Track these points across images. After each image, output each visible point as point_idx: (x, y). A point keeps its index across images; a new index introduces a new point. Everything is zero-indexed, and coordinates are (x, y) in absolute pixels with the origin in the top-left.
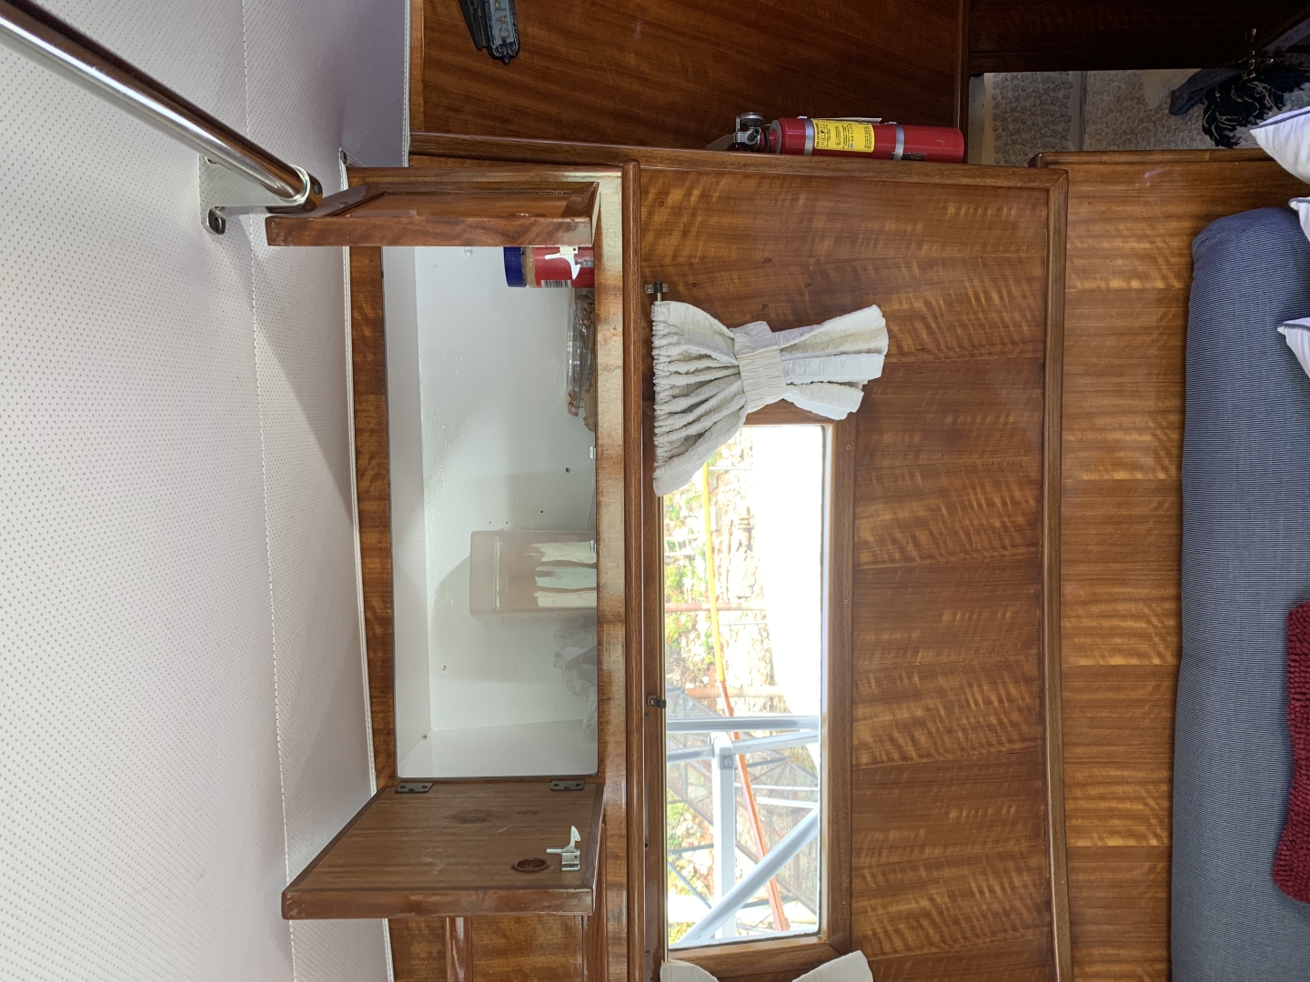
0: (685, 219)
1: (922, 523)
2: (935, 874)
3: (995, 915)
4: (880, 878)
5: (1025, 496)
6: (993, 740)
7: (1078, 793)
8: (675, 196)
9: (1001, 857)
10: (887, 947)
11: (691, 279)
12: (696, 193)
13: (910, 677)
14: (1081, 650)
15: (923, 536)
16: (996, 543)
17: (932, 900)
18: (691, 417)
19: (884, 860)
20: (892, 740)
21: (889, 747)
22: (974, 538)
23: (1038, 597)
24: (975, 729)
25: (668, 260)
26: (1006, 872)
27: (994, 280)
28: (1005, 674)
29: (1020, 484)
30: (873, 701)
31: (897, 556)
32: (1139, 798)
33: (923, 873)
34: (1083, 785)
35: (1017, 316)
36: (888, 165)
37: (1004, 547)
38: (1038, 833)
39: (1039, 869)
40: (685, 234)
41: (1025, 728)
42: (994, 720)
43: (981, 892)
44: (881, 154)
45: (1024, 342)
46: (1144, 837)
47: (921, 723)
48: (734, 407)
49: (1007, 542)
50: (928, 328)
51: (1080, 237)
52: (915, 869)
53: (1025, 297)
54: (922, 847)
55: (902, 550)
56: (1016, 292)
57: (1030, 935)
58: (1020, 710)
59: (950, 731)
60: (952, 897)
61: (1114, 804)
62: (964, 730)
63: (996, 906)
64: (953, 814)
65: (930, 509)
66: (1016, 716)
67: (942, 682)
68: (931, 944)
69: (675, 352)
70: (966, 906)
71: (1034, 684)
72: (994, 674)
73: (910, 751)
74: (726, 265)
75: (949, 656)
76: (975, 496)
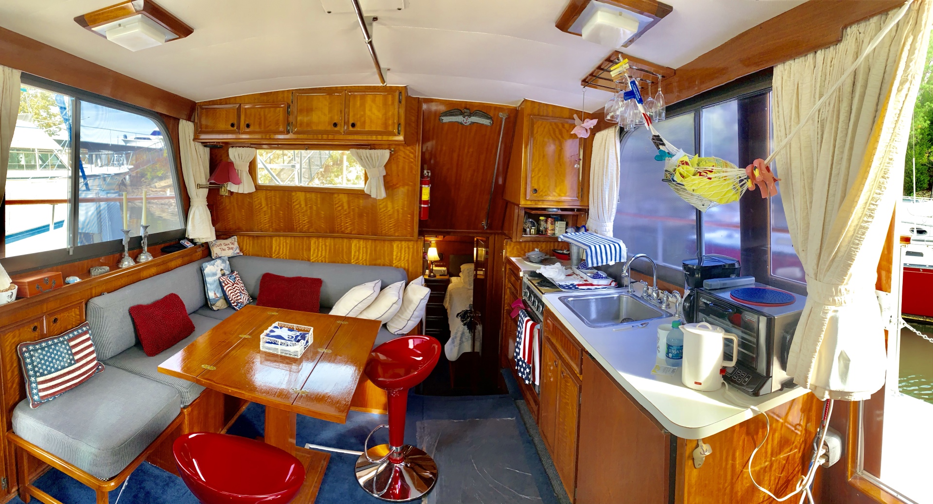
1: (343, 208)
2: (269, 208)
3: (260, 220)
4: (269, 196)
5: (348, 231)
6: (297, 221)
7: (284, 241)
8: (412, 156)
9: (272, 222)
10: (255, 197)
11: (395, 159)
12: (412, 160)
13: (310, 204)
14: (315, 243)
15: (340, 208)
16: (338, 224)
17: (264, 207)
19: (273, 197)
21: (296, 199)
22: (339, 219)
23: (326, 233)
24: (299, 217)
25: (399, 154)
26: (269, 223)
27: (394, 225)
28: (310, 225)
29: (351, 229)
30: (306, 196)
31: (336, 202)
32: (283, 253)
33: (270, 206)
34: (286, 242)
35: (387, 230)
36: (418, 202)
38: (277, 230)
39: (269, 230)
40: (404, 158)
41: (299, 228)
42: (300, 222)
43: (265, 217)
44: (421, 202)
45: (381, 232)
46: (274, 254)
47: (300, 206)
48: (367, 167)
49: (339, 226)
50: (384, 211)
51: (405, 246)
52: (270, 204)
53: (391, 232)
54: (275, 206)
55: (337, 203)
56: (392, 230)
57: (256, 227)
59: (299, 212)
60: (265, 211)
61: (282, 248)
62: (299, 215)
63: (262, 221)
64: (281, 212)
65: (346, 210)
66: (301, 227)
67: (309, 211)
68: (255, 206)
69: (379, 154)
70: (262, 215)
71: (308, 231)
72: (310, 222)
73: (295, 204)
74: (398, 166)
75: (314, 213)
76: (348, 220)
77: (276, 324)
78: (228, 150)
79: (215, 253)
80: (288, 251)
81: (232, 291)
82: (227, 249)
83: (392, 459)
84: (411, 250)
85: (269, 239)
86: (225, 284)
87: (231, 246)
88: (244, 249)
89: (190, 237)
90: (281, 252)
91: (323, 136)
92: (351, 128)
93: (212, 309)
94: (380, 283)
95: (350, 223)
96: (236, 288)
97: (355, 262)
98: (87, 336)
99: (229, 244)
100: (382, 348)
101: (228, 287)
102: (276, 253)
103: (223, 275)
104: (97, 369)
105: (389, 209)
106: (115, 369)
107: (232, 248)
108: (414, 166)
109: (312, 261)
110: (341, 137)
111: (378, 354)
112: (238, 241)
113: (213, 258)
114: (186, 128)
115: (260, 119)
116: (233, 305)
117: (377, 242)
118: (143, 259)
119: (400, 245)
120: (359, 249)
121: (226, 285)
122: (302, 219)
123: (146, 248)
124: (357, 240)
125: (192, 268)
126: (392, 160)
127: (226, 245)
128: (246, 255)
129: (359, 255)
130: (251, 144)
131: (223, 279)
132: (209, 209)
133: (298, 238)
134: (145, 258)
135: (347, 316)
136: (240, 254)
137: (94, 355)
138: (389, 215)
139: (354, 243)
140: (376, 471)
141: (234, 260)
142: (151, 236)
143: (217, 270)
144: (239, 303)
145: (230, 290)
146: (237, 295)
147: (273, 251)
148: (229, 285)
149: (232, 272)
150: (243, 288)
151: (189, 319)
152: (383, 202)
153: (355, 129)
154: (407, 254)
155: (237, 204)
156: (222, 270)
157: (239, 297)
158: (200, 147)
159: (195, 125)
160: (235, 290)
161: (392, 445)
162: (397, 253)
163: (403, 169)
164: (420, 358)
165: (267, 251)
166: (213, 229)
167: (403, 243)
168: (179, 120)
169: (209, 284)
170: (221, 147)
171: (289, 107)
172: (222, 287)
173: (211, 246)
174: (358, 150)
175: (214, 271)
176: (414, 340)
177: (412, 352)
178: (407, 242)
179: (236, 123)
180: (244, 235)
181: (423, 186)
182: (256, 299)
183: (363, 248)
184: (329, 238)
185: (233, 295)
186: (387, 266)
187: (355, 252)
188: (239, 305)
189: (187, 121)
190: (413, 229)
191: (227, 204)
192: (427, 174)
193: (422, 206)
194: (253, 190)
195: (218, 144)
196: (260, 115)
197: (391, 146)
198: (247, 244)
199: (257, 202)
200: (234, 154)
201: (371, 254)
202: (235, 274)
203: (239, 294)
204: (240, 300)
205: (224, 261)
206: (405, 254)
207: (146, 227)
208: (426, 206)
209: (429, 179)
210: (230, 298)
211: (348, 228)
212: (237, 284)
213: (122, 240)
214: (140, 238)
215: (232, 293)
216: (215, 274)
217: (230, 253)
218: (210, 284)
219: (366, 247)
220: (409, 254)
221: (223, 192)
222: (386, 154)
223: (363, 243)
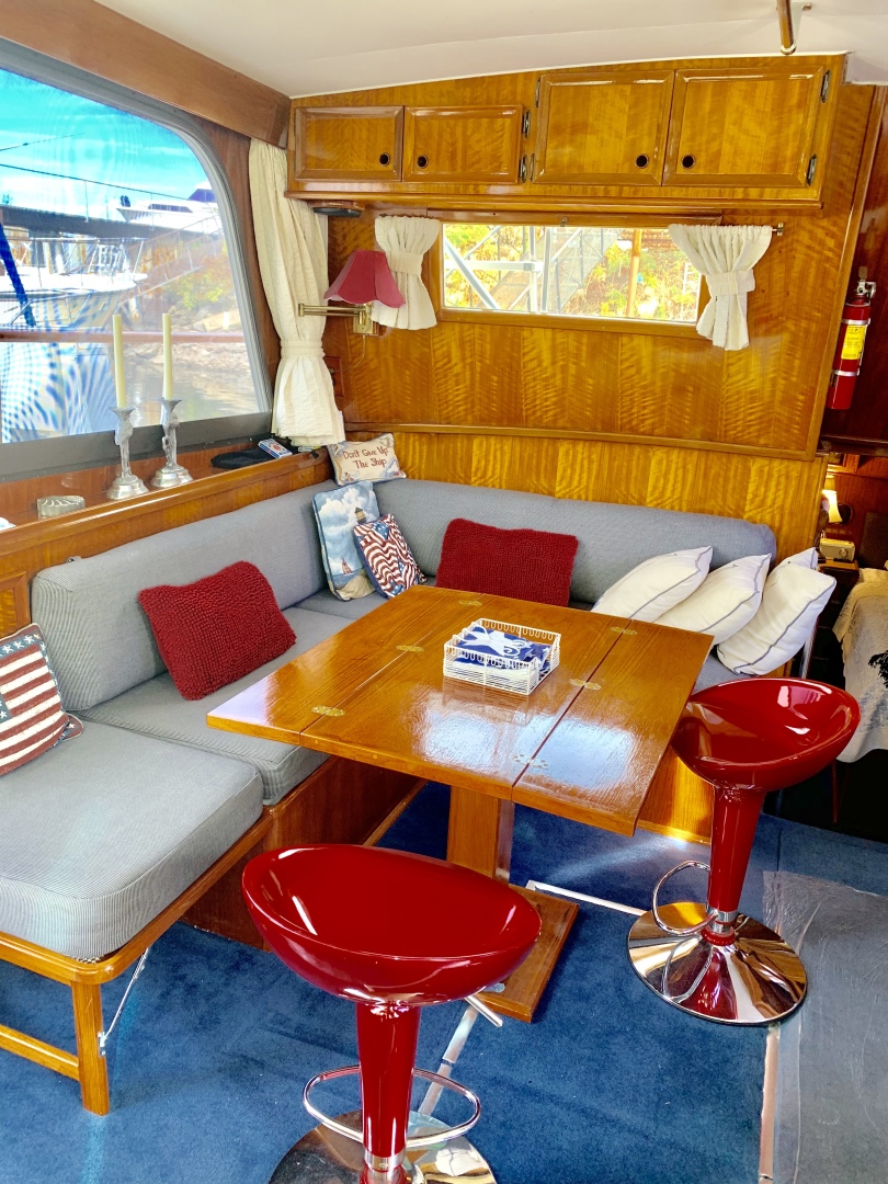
0: (817, 248)
1: (638, 372)
2: (468, 367)
3: (447, 396)
4: (468, 338)
5: (646, 426)
6: (528, 401)
7: (498, 446)
8: (831, 243)
9: (473, 401)
10: (436, 339)
11: (784, 250)
12: (830, 254)
13: (563, 360)
14: (567, 453)
15: (633, 371)
16: (625, 409)
17: (456, 364)
18: (707, 245)
19: (477, 341)
20: (533, 348)
21: (531, 347)
22: (628, 398)
23: (595, 429)
24: (534, 392)
25: (795, 237)
26: (466, 403)
27: (760, 418)
28: (559, 410)
29: (653, 424)
30: (554, 340)
31: (624, 357)
32: (493, 474)
33: (469, 361)
34: (502, 448)
35: (740, 429)
36: (831, 363)
37: (622, 413)
38: (482, 421)
39: (466, 420)
40: (809, 247)
41: (532, 418)
42: (538, 402)
43: (458, 390)
44: (838, 362)
45: (726, 431)
46: (476, 475)
47: (539, 365)
48: (709, 269)
49: (625, 415)
50: (739, 380)
51: (779, 471)
52: (471, 357)
53: (749, 433)
54: (481, 361)
55: (626, 360)
56: (752, 429)
57: (436, 413)
58: (541, 416)
59: (534, 379)
60: (457, 375)
61: (491, 463)
62: (534, 387)
63: (450, 397)
64: (495, 378)
65: (645, 375)
66: (539, 413)
67: (559, 376)
68: (436, 363)
69: (743, 238)
70: (452, 382)
71: (553, 425)
72: (559, 403)
73: (527, 358)
74: (788, 270)
75: (571, 381)
76: (649, 400)
77: (477, 624)
78: (372, 224)
79: (344, 471)
80: (506, 470)
81: (381, 557)
82: (369, 462)
83: (709, 934)
84: (794, 483)
85: (465, 441)
86: (366, 542)
87: (379, 456)
88: (409, 464)
89: (283, 434)
90: (489, 474)
91: (610, 188)
92: (681, 170)
93: (337, 598)
94: (710, 553)
95: (652, 407)
96: (391, 551)
97: (655, 503)
98: (37, 656)
99: (374, 453)
100: (709, 697)
101: (373, 549)
102: (479, 475)
103: (362, 522)
104: (65, 730)
105: (752, 376)
106: (109, 728)
107: (382, 462)
108: (833, 270)
109: (558, 495)
110: (655, 192)
111: (699, 706)
112: (395, 447)
113: (340, 483)
114: (267, 164)
115: (453, 144)
116: (383, 587)
117: (712, 456)
118: (167, 481)
119: (766, 469)
120: (666, 471)
121: (368, 544)
122: (541, 394)
123: (174, 456)
124: (665, 449)
125: (288, 506)
126: (776, 253)
127: (368, 454)
128: (414, 478)
129: (664, 488)
130: (429, 209)
131: (363, 529)
132: (329, 367)
133: (528, 440)
134: (172, 478)
135: (633, 618)
136: (400, 476)
137: (56, 699)
138: (752, 392)
139: (658, 455)
140: (669, 953)
141: (385, 489)
142: (183, 425)
143: (348, 512)
144: (396, 583)
145: (377, 555)
146: (392, 568)
147: (473, 469)
148: (374, 545)
149: (382, 516)
150: (404, 552)
151: (283, 619)
152: (740, 359)
153: (692, 171)
154: (781, 492)
155: (394, 356)
156: (358, 511)
157: (397, 572)
158: (305, 213)
159: (291, 158)
160: (387, 555)
161: (713, 905)
162: (757, 488)
163: (803, 276)
164: (804, 731)
165: (459, 469)
166: (339, 416)
167: (776, 463)
168: (250, 139)
169: (330, 541)
170: (356, 215)
171: (526, 115)
172: (359, 549)
173: (333, 455)
174: (692, 227)
175: (342, 512)
176: (790, 690)
177: (787, 716)
178: (786, 462)
179: (392, 153)
180: (408, 432)
181: (850, 322)
182: (434, 576)
183: (677, 469)
184: (600, 444)
185: (384, 567)
186: (729, 516)
187: (657, 480)
188: (397, 587)
189: (270, 146)
190: (805, 431)
191: (370, 356)
192: (865, 291)
193: (840, 373)
194: (430, 321)
195: (348, 205)
196: (453, 134)
197: (778, 218)
198: (414, 453)
199: (439, 353)
200: (388, 234)
201: (694, 485)
202: (388, 520)
203: (396, 565)
204: (399, 578)
205: (363, 491)
206: (777, 491)
207: (173, 404)
208: (849, 374)
209: (867, 305)
210: (376, 573)
211: (646, 419)
212: (393, 543)
213: (114, 433)
214: (159, 431)
215: (381, 562)
216: (343, 520)
217: (377, 473)
218: (334, 542)
219: (684, 467)
220: (786, 492)
221: (362, 327)
222: (763, 236)
223: (678, 457)
